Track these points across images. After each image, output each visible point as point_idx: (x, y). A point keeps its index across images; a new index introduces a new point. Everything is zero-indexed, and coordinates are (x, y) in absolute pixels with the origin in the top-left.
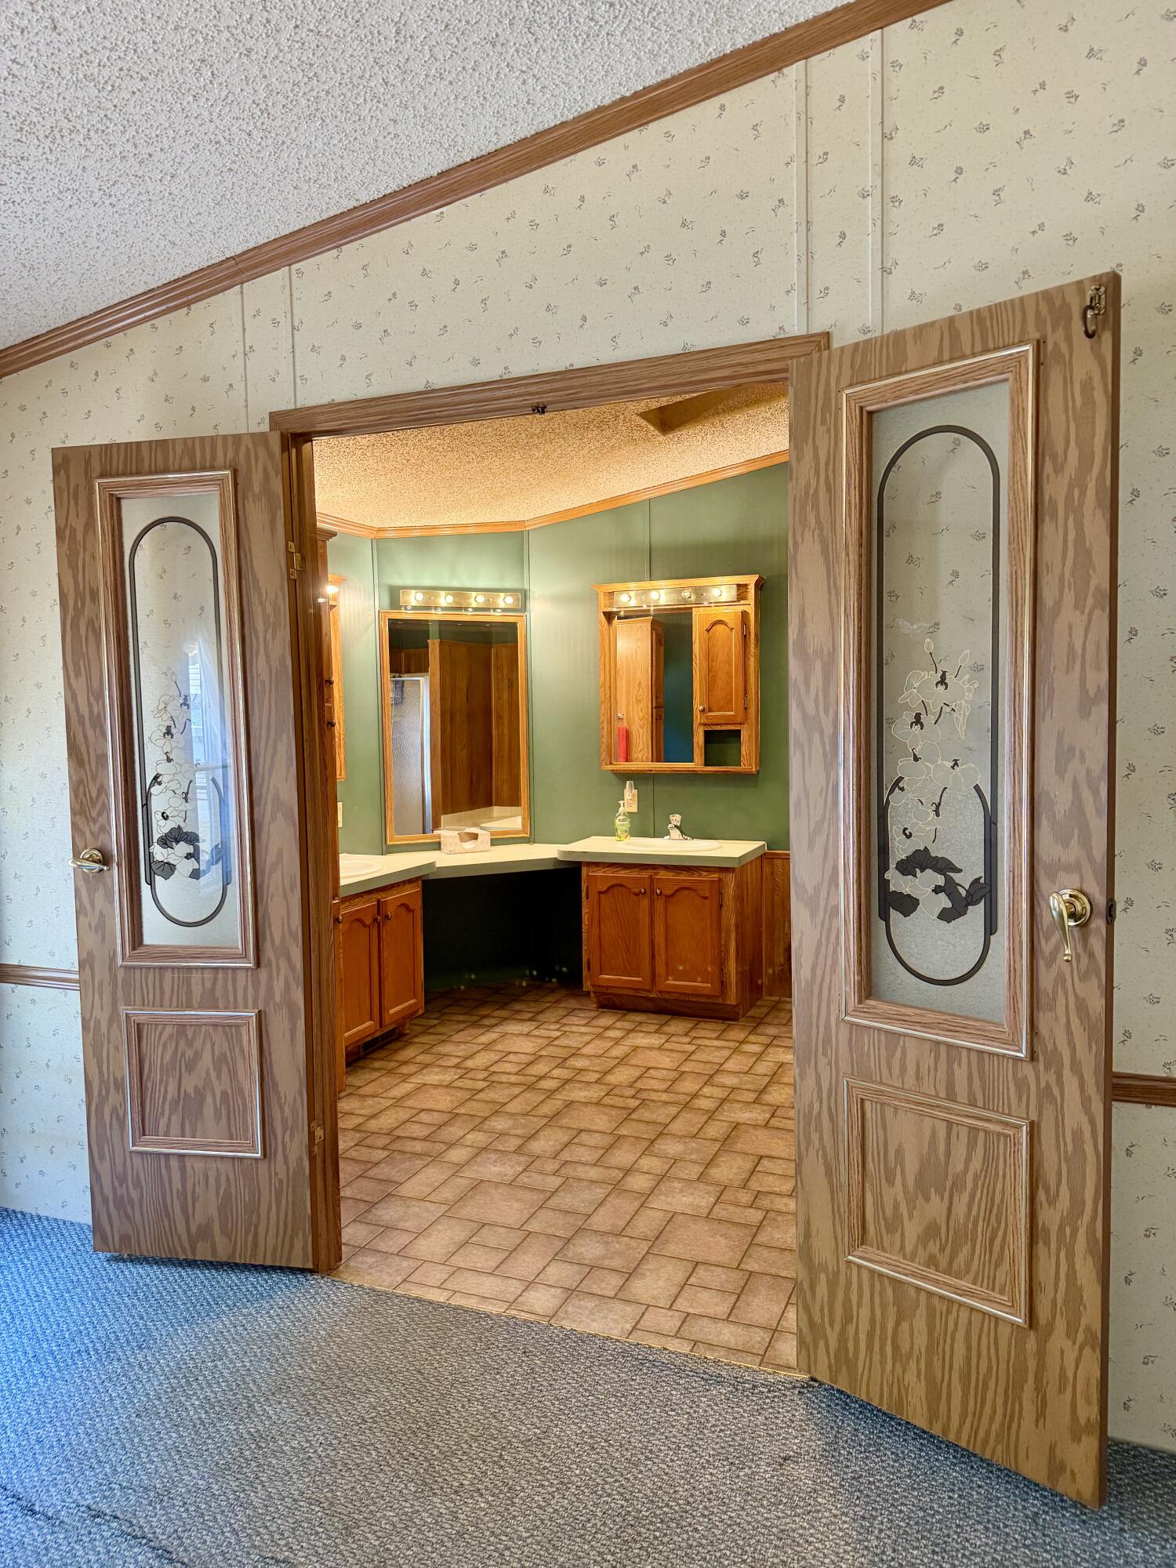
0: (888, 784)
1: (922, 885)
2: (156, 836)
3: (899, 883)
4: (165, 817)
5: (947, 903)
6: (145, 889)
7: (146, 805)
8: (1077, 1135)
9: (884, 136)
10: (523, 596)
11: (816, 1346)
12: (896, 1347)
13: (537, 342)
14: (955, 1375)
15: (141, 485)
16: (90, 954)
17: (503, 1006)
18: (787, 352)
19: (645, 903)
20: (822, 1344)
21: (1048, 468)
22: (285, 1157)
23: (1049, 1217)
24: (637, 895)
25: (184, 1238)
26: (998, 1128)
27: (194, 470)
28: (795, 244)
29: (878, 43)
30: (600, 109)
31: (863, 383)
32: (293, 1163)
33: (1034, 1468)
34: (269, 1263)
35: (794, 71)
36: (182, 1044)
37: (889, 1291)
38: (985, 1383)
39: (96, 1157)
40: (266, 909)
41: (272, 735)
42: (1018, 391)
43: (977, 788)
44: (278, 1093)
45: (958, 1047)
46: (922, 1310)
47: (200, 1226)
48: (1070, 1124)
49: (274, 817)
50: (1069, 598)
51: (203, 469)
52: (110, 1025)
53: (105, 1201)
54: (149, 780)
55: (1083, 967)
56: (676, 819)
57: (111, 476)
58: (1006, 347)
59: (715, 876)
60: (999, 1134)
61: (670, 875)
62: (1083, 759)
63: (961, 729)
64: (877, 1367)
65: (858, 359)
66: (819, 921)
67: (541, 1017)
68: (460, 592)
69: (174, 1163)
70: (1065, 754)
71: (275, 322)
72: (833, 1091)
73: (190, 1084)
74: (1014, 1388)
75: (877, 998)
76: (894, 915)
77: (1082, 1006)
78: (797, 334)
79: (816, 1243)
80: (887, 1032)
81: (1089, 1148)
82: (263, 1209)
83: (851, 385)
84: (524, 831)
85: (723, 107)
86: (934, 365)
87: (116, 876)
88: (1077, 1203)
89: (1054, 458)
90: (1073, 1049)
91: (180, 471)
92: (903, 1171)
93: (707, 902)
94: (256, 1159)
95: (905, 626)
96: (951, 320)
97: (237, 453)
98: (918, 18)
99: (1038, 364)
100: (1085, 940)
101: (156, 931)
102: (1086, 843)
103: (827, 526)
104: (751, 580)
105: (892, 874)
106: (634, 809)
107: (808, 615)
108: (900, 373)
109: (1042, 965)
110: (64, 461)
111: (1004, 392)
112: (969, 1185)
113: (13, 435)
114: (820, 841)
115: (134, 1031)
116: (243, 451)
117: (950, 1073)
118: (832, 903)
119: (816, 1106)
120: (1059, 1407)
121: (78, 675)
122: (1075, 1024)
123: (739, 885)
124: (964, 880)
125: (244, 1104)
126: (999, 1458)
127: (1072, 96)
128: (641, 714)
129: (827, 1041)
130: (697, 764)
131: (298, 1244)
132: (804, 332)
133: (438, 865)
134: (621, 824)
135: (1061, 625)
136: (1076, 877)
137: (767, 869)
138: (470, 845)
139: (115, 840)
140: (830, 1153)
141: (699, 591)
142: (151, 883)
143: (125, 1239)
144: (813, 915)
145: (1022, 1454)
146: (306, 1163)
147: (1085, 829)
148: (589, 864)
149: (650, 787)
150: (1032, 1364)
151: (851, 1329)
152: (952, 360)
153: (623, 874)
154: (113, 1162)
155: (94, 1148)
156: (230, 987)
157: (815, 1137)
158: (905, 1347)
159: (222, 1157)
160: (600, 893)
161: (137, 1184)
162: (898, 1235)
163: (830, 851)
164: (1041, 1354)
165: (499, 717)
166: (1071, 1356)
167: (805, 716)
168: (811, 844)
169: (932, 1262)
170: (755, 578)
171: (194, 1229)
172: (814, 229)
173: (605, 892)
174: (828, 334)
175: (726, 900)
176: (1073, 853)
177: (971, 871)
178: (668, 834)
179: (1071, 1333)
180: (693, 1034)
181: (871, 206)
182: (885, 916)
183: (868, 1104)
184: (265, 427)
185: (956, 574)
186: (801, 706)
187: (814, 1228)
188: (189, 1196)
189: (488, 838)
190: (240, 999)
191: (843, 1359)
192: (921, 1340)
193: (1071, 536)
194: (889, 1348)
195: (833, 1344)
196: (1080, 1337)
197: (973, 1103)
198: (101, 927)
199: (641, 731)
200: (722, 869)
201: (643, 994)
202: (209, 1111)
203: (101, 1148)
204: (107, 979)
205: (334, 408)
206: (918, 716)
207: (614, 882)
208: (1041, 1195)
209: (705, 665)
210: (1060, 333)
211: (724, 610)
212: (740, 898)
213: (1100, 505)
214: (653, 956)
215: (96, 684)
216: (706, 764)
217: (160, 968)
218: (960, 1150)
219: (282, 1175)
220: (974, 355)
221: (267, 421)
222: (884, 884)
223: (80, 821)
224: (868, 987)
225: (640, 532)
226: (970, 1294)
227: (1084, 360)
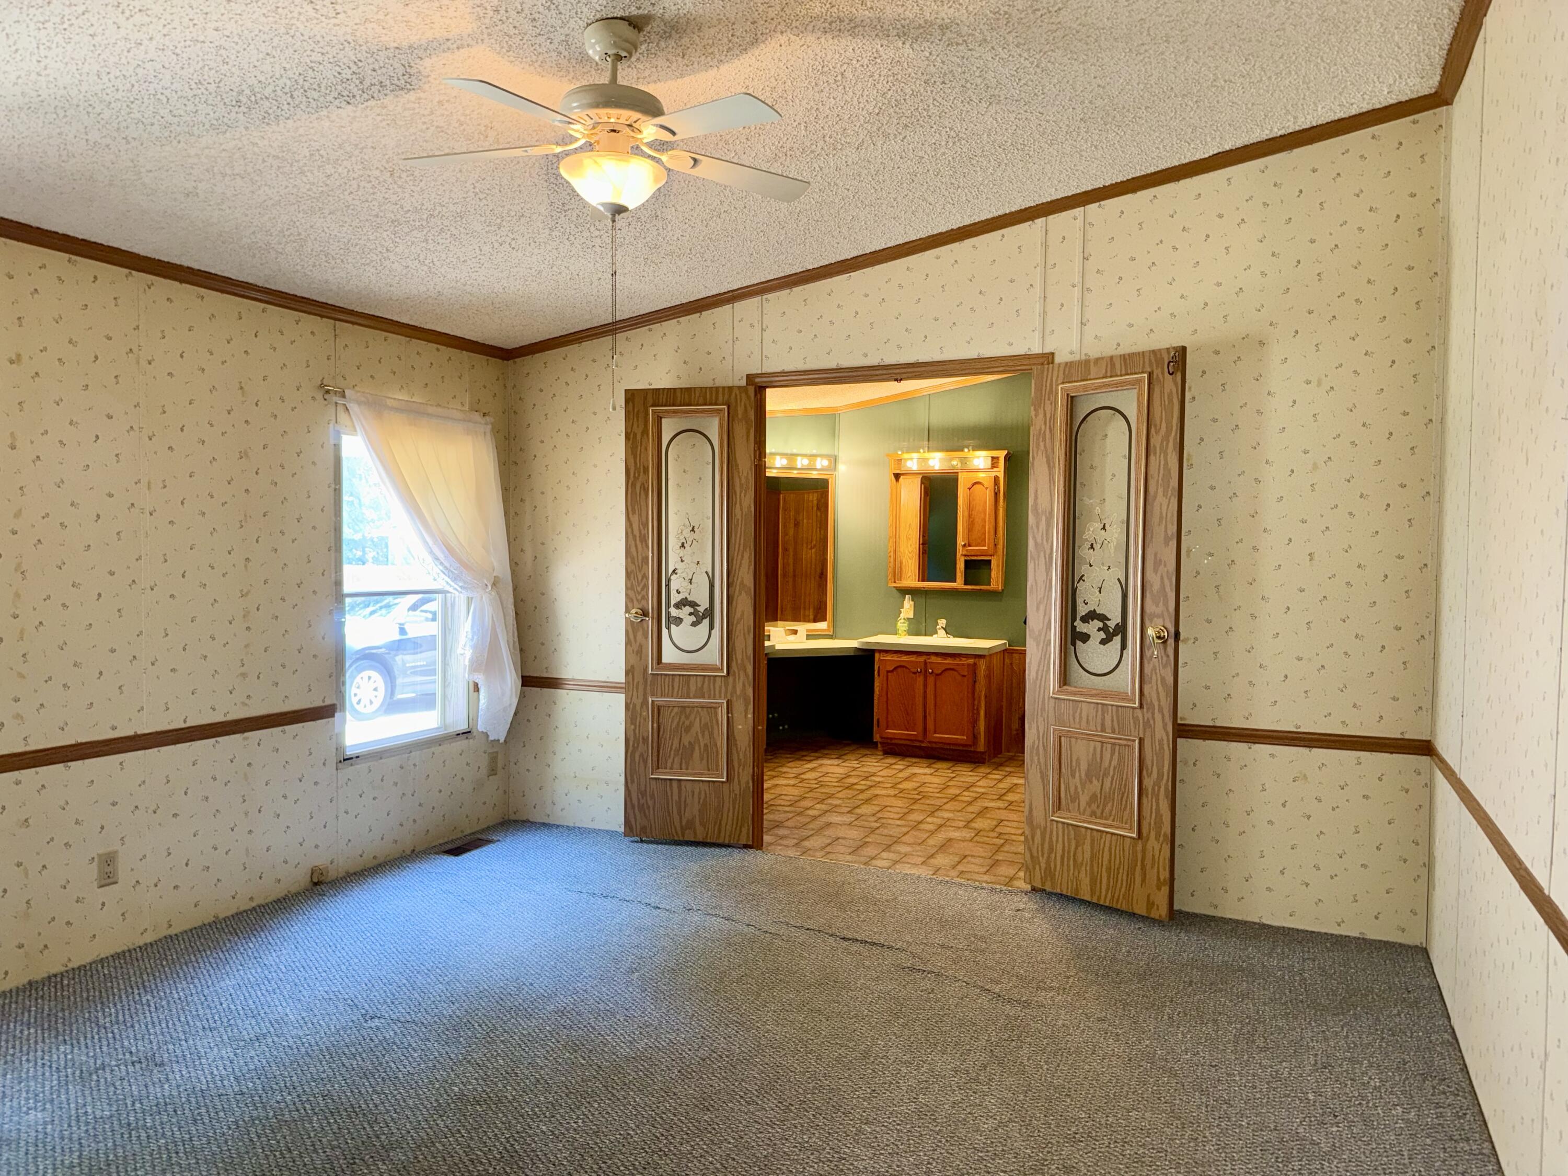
0: (1077, 578)
1: (1092, 628)
2: (673, 603)
3: (1081, 627)
4: (678, 592)
5: (1104, 636)
6: (665, 632)
7: (668, 585)
8: (1161, 741)
9: (1084, 258)
10: (834, 460)
11: (1034, 869)
12: (1075, 860)
13: (899, 347)
14: (1104, 870)
15: (675, 412)
16: (632, 667)
17: (816, 751)
18: (1032, 361)
19: (920, 680)
20: (1037, 867)
21: (1153, 431)
22: (739, 782)
23: (1148, 783)
24: (915, 673)
25: (679, 828)
26: (1125, 742)
27: (705, 405)
28: (1038, 307)
29: (1082, 213)
30: (941, 234)
31: (1069, 382)
32: (743, 785)
33: (1140, 909)
34: (727, 842)
35: (1040, 221)
36: (683, 717)
37: (1072, 832)
38: (1118, 869)
39: (629, 782)
40: (734, 644)
41: (741, 548)
42: (1140, 395)
43: (1119, 580)
44: (736, 745)
45: (1107, 705)
46: (1088, 841)
47: (688, 822)
48: (1158, 736)
49: (740, 593)
50: (1160, 491)
51: (711, 404)
52: (642, 707)
53: (633, 807)
54: (670, 571)
55: (1164, 662)
56: (942, 622)
57: (658, 406)
58: (1136, 373)
59: (971, 661)
60: (1125, 745)
61: (939, 660)
62: (1165, 566)
63: (1112, 551)
64: (1065, 875)
65: (1067, 370)
66: (1040, 648)
67: (845, 757)
68: (791, 456)
69: (675, 784)
70: (1158, 563)
71: (752, 326)
72: (1046, 733)
73: (686, 740)
74: (1131, 872)
75: (1069, 685)
76: (1079, 643)
77: (1163, 679)
78: (1037, 352)
79: (1035, 813)
80: (1073, 701)
81: (1166, 747)
82: (726, 809)
83: (1063, 383)
84: (828, 630)
85: (1003, 236)
86: (1103, 378)
87: (650, 622)
88: (1160, 775)
89: (1155, 426)
90: (1159, 700)
91: (697, 405)
92: (1080, 770)
93: (965, 679)
94: (723, 782)
95: (1087, 501)
96: (1111, 358)
97: (730, 396)
98: (1102, 203)
99: (1150, 383)
100: (1165, 649)
101: (670, 655)
102: (1166, 604)
103: (1049, 451)
104: (1002, 454)
105: (1078, 623)
106: (912, 616)
107: (1039, 492)
108: (1087, 380)
109: (1146, 661)
110: (631, 396)
111: (1134, 393)
112: (1111, 773)
113: (587, 376)
114: (1042, 608)
115: (656, 710)
116: (733, 395)
117: (1103, 719)
118: (1048, 638)
119: (1037, 742)
120: (1152, 875)
121: (634, 513)
122: (1161, 689)
123: (989, 668)
124: (1112, 624)
125: (717, 752)
126: (1124, 908)
127: (1175, 248)
128: (910, 549)
129: (1043, 709)
130: (959, 584)
131: (744, 831)
132: (1040, 352)
133: (777, 648)
134: (902, 626)
135: (1157, 503)
136: (1161, 620)
137: (1007, 661)
138: (792, 638)
139: (650, 605)
140: (1043, 767)
141: (964, 461)
142: (668, 628)
143: (643, 829)
144: (1038, 645)
145: (1135, 902)
146: (751, 784)
147: (1166, 596)
148: (880, 651)
149: (924, 600)
150: (1140, 856)
151: (1053, 856)
152: (1111, 376)
153: (905, 658)
154: (639, 784)
155: (629, 778)
156: (712, 687)
157: (1036, 758)
158: (1080, 860)
159: (703, 781)
160: (888, 672)
161: (652, 797)
162: (1076, 804)
163: (1047, 613)
164: (1144, 851)
165: (785, 549)
166: (1157, 847)
167: (1036, 544)
168: (1038, 608)
169: (1093, 814)
170: (1006, 452)
171: (684, 823)
172: (1047, 300)
173: (892, 671)
174: (1053, 354)
175: (979, 678)
176: (1159, 610)
177: (1115, 619)
178: (936, 633)
179: (1157, 839)
180: (954, 769)
181: (1077, 291)
182: (1074, 644)
183: (1063, 739)
184: (743, 383)
185: (1114, 475)
186: (1034, 537)
187: (1034, 806)
188: (683, 803)
189: (805, 633)
190: (717, 693)
191: (1049, 873)
192: (1088, 855)
193: (1162, 463)
194: (1071, 862)
195: (1043, 866)
196: (1161, 839)
197: (1113, 732)
198: (640, 652)
199: (910, 561)
200: (977, 656)
201: (918, 744)
202: (696, 754)
203: (632, 776)
204: (641, 681)
205: (784, 373)
206: (1092, 545)
207: (898, 664)
208: (1145, 773)
209: (966, 514)
210: (1159, 369)
211: (981, 475)
212: (989, 677)
213: (1175, 449)
214: (925, 717)
215: (644, 519)
216: (965, 584)
217: (673, 675)
218: (1107, 755)
219: (737, 792)
220: (1121, 375)
221: (745, 379)
222: (1074, 628)
223: (630, 592)
224: (1065, 679)
225: (922, 418)
226: (1111, 826)
227: (1170, 384)
